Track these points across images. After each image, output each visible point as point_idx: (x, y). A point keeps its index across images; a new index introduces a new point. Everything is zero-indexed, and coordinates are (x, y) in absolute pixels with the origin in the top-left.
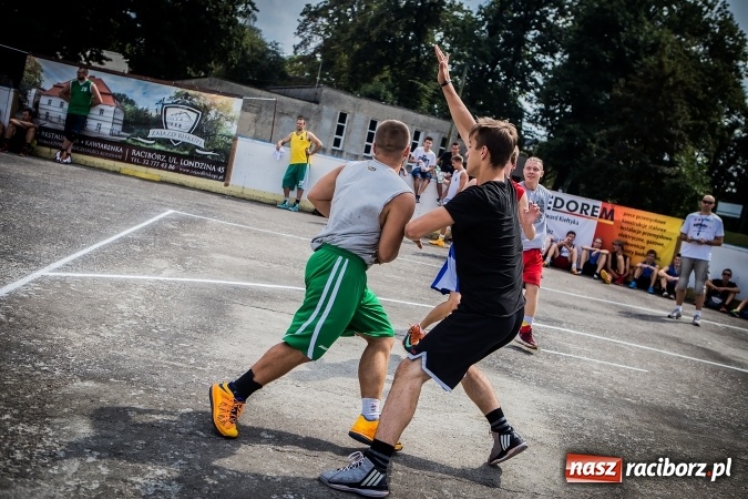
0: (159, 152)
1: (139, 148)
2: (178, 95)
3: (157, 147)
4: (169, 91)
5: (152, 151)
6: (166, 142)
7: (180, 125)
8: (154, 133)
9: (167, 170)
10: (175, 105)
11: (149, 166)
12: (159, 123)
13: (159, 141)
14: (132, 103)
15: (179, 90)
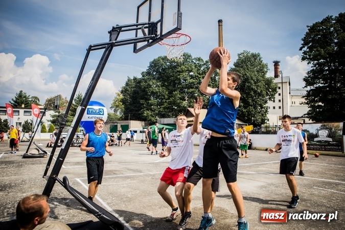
0: (318, 145)
1: (312, 145)
2: (322, 126)
3: (318, 143)
4: (319, 125)
5: (316, 145)
6: (320, 141)
7: (323, 135)
8: (316, 139)
9: (322, 150)
10: (321, 129)
11: (316, 150)
12: (317, 136)
13: (317, 141)
14: (308, 131)
15: (322, 124)
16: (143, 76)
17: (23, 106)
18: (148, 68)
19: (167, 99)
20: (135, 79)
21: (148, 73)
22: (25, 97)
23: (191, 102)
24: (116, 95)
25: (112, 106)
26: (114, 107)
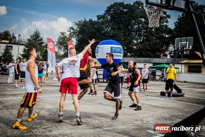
16: (99, 19)
18: (105, 12)
19: (122, 41)
20: (91, 21)
21: (103, 17)
23: (146, 44)
25: (57, 44)
26: (59, 45)
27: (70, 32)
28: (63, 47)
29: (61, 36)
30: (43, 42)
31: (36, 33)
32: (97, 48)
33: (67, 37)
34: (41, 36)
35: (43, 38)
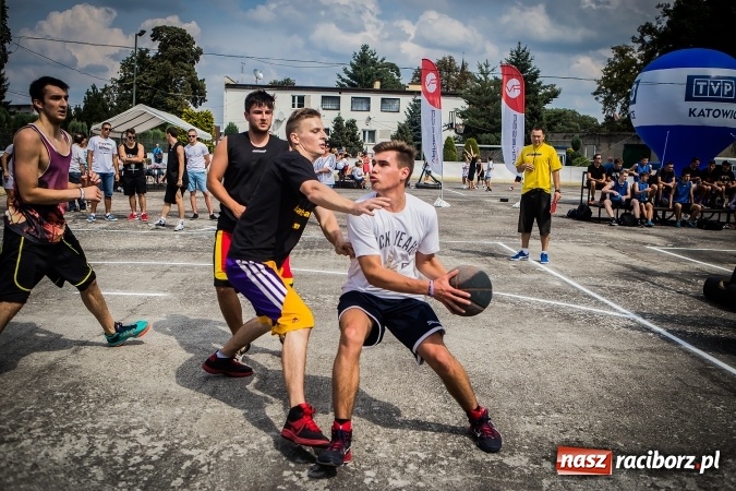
17: (377, 85)
22: (373, 62)
24: (611, 54)
25: (599, 88)
26: (604, 91)
27: (640, 44)
28: (619, 98)
29: (617, 61)
30: (539, 84)
31: (518, 55)
32: (635, 86)
33: (639, 61)
34: (533, 64)
35: (538, 71)
